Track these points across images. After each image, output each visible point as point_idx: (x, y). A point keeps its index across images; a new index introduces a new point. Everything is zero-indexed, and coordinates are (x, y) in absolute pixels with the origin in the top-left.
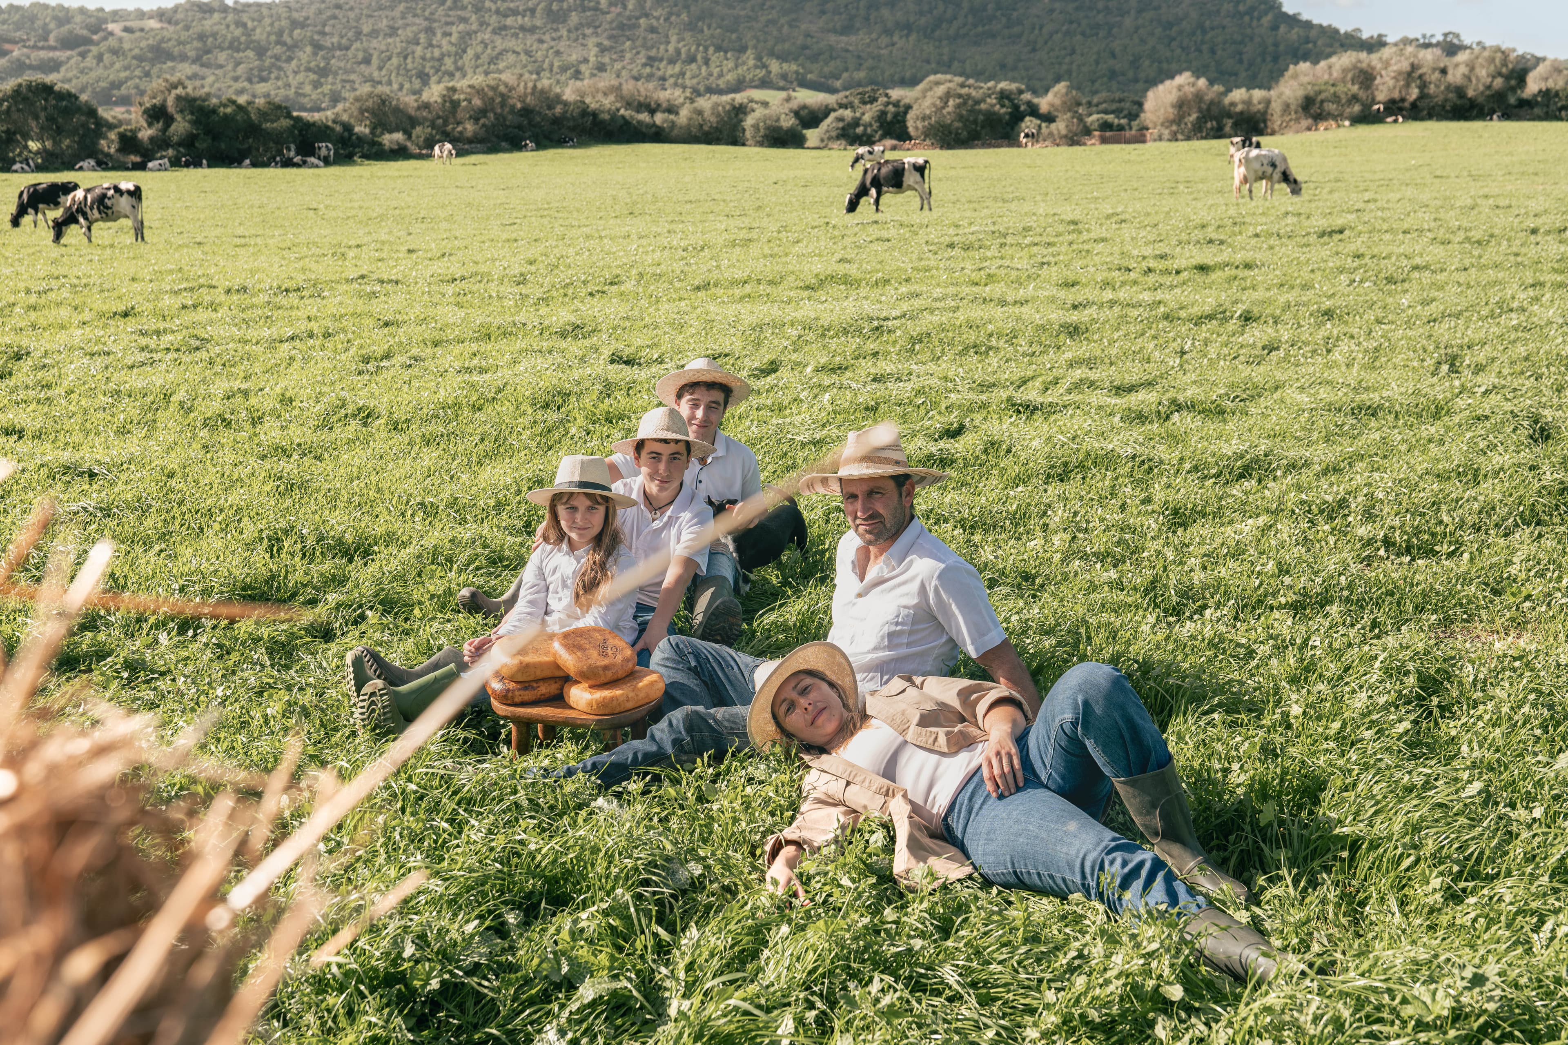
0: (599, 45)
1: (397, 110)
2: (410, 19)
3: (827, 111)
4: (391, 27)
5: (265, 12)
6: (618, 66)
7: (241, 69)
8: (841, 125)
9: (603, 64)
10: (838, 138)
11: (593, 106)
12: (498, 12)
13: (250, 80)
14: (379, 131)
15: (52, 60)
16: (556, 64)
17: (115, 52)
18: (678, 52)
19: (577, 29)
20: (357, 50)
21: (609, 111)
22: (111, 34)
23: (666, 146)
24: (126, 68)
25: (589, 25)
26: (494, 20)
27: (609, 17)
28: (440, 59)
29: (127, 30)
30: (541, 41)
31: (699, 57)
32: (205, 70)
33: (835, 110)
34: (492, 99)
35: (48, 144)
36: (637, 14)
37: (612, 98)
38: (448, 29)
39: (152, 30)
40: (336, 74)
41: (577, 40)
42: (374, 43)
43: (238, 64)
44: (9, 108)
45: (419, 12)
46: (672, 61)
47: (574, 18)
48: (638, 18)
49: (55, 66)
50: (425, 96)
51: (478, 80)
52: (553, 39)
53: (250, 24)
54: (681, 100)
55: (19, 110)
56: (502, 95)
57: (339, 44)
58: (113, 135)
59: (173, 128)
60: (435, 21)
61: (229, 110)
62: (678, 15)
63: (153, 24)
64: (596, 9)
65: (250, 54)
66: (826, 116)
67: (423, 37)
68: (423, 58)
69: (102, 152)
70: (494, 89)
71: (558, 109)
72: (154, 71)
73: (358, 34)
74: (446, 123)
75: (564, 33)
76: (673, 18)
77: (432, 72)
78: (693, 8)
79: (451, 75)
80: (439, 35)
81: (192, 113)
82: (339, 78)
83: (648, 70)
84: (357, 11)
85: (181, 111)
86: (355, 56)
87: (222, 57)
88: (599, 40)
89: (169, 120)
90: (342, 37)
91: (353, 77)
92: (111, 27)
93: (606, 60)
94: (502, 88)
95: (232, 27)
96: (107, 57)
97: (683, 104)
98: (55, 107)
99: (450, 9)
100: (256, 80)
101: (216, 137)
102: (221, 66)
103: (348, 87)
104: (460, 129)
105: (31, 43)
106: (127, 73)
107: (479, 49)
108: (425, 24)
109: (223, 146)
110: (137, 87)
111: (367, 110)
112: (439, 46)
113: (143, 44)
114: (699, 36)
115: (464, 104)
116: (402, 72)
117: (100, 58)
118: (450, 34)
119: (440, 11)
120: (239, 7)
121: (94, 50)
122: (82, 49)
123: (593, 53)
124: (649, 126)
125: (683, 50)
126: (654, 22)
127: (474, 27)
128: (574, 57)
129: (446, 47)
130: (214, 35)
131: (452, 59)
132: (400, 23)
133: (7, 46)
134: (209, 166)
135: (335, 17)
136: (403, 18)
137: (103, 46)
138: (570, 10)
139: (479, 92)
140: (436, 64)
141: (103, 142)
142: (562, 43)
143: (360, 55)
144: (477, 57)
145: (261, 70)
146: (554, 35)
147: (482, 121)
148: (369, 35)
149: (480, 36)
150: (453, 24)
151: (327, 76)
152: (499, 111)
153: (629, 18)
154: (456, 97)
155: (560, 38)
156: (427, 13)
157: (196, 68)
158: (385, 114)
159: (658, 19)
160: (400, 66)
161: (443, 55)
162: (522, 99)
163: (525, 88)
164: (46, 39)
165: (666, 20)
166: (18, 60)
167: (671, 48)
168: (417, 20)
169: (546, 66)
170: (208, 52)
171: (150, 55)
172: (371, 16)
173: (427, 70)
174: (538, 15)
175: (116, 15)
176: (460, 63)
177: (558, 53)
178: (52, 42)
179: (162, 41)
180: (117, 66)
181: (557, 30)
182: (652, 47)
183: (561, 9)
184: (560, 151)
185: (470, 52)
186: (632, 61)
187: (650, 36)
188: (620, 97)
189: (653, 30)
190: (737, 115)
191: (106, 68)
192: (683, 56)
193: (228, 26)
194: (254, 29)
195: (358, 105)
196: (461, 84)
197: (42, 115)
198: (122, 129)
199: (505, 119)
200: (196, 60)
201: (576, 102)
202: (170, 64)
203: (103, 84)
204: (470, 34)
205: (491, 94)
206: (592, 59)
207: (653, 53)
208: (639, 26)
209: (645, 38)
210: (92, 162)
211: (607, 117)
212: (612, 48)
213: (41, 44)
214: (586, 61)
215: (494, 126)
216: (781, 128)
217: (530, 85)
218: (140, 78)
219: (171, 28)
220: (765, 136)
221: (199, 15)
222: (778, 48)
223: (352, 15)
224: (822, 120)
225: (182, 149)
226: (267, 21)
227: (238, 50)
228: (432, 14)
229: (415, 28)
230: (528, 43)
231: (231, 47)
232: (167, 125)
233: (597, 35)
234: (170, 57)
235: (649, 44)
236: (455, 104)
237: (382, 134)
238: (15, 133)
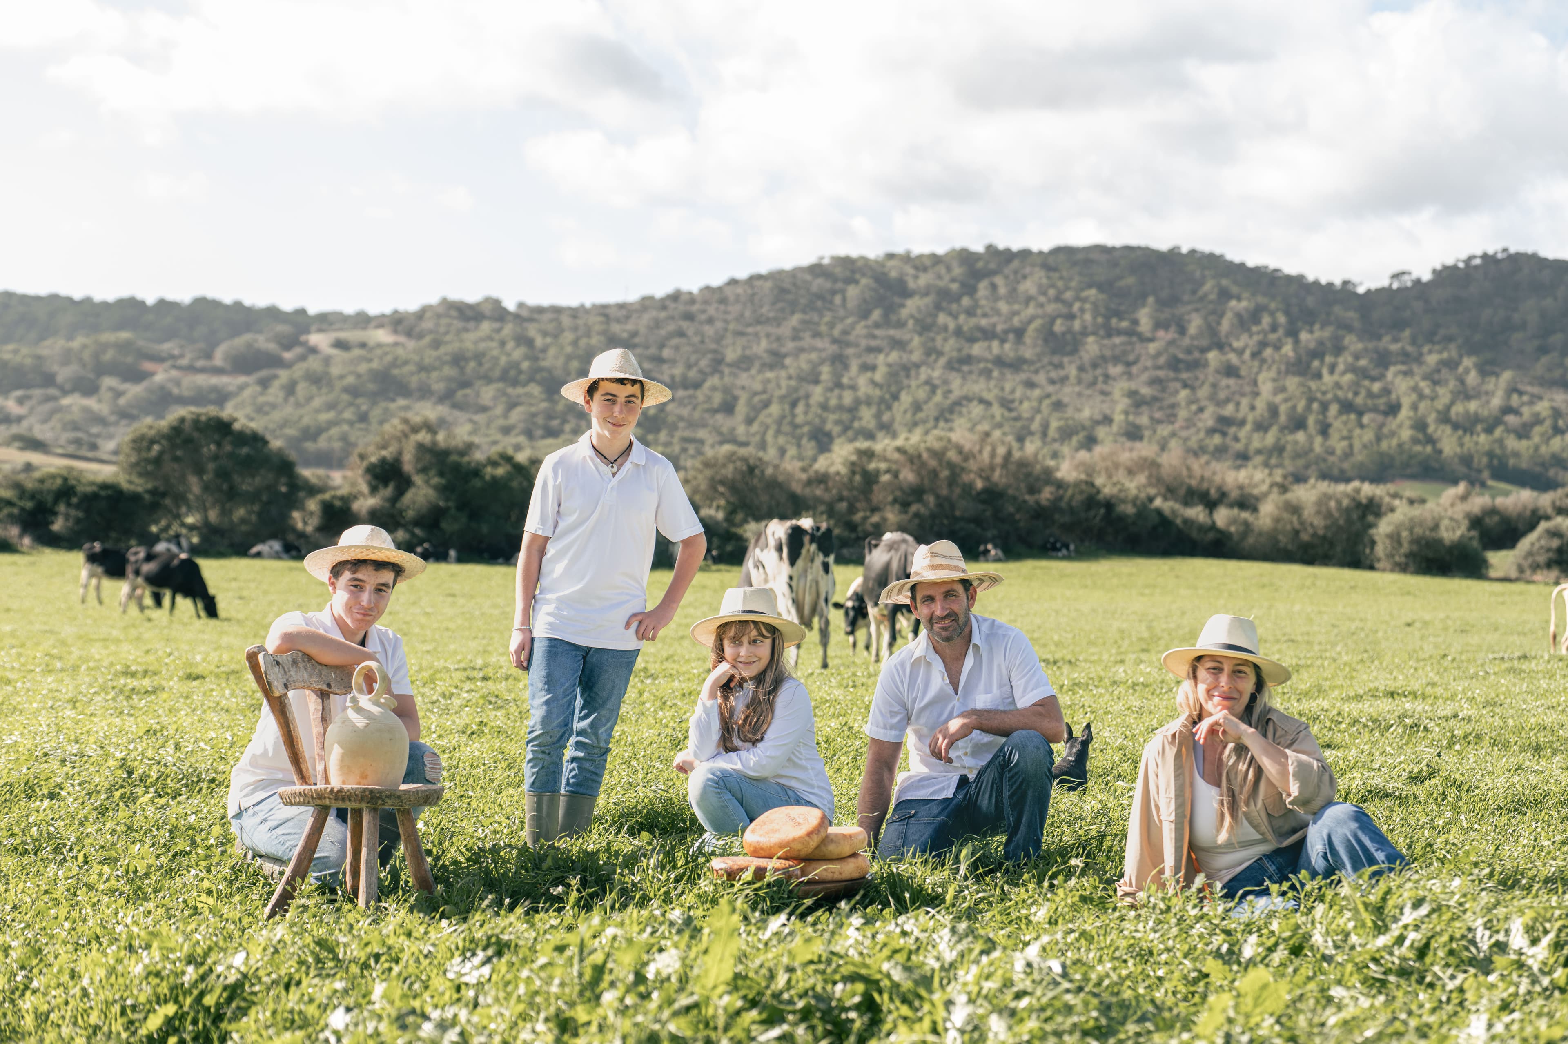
0: (1132, 394)
1: (773, 485)
2: (807, 340)
3: (1533, 519)
4: (774, 353)
5: (566, 321)
6: (1164, 430)
7: (516, 415)
8: (1555, 543)
9: (1138, 428)
10: (1549, 565)
11: (1108, 491)
12: (958, 332)
13: (529, 434)
14: (739, 517)
15: (215, 389)
16: (1054, 424)
17: (317, 380)
18: (1273, 411)
19: (1095, 366)
20: (714, 389)
21: (1134, 501)
22: (314, 350)
23: (1232, 565)
24: (331, 406)
25: (1116, 360)
26: (950, 346)
27: (1152, 347)
28: (853, 410)
29: (341, 345)
30: (1030, 384)
31: (1311, 421)
32: (457, 413)
33: (1548, 518)
34: (935, 473)
35: (213, 515)
36: (1205, 342)
37: (1142, 479)
38: (870, 359)
39: (380, 345)
40: (673, 428)
41: (1093, 383)
42: (744, 379)
43: (512, 405)
44: (161, 453)
45: (823, 328)
46: (1261, 427)
47: (1092, 347)
48: (1204, 350)
49: (222, 397)
50: (821, 464)
51: (913, 440)
52: (1052, 382)
53: (539, 342)
54: (1264, 488)
55: (176, 459)
56: (951, 466)
57: (684, 377)
58: (313, 505)
59: (408, 497)
60: (848, 344)
61: (500, 471)
62: (1277, 347)
63: (383, 336)
64: (1130, 333)
65: (535, 390)
66: (1532, 527)
67: (826, 372)
68: (824, 407)
69: (294, 530)
70: (938, 455)
71: (1047, 494)
72: (376, 413)
73: (718, 363)
74: (852, 509)
75: (1072, 371)
76: (1268, 352)
77: (836, 430)
78: (1304, 336)
79: (870, 436)
80: (854, 368)
81: (441, 474)
82: (678, 434)
83: (1217, 439)
84: (719, 325)
85: (424, 470)
86: (709, 399)
87: (487, 394)
88: (1133, 385)
89: (403, 483)
90: (689, 367)
91: (702, 434)
92: (316, 339)
93: (1144, 420)
94: (952, 455)
95: (510, 345)
96: (302, 389)
97: (1266, 495)
98: (231, 455)
99: (877, 326)
100: (539, 432)
101: (474, 515)
102: (484, 409)
103: (691, 451)
104: (875, 519)
105: (184, 362)
106: (330, 415)
107: (922, 394)
108: (833, 349)
109: (485, 529)
110: (344, 438)
111: (722, 482)
112: (854, 388)
113: (363, 368)
114: (1313, 385)
115: (885, 478)
116: (786, 428)
117: (290, 389)
118: (873, 368)
119: (860, 329)
120: (525, 313)
121: (284, 375)
122: (264, 373)
123: (1120, 407)
124: (1204, 529)
125: (1283, 409)
126: (1233, 358)
127: (916, 357)
128: (1086, 413)
129: (864, 387)
130: (479, 357)
131: (873, 410)
132: (790, 346)
133: (148, 366)
134: (460, 560)
135: (681, 334)
136: (796, 338)
137: (299, 370)
138: (1084, 333)
139: (913, 459)
140: (845, 417)
141: (296, 515)
142: (1067, 390)
143: (717, 399)
144: (917, 407)
145: (550, 417)
146: (1054, 374)
147: (914, 508)
148: (733, 365)
149: (924, 373)
150: (879, 350)
151: (657, 430)
152: (944, 492)
153: (1189, 351)
154: (872, 466)
155: (1064, 380)
156: (836, 332)
157: (442, 410)
158: (753, 489)
159: (1240, 352)
160: (783, 417)
161: (858, 402)
162: (985, 473)
163: (993, 455)
164: (209, 356)
165: (1254, 355)
166: (162, 388)
167: (1261, 404)
168: (819, 343)
169: (1035, 426)
170: (466, 384)
171: (371, 387)
172: (741, 334)
173: (829, 426)
174: (1028, 339)
175: (325, 321)
176: (886, 417)
177: (1058, 406)
178: (218, 360)
179: (394, 364)
180: (317, 402)
181: (1060, 366)
182: (1227, 400)
183: (1070, 331)
184: (1044, 563)
185: (906, 399)
186: (1190, 423)
187: (1224, 382)
188: (1157, 479)
189: (1230, 371)
190: (1363, 517)
191: (298, 405)
192: (1283, 418)
193: (503, 343)
194: (544, 350)
195: (708, 473)
196: (883, 444)
197: (211, 466)
198: (327, 496)
199: (953, 507)
200: (446, 397)
201: (1077, 484)
202: (402, 402)
203: (290, 432)
204: (907, 369)
205: (933, 463)
206: (1118, 418)
207: (1229, 410)
208: (1206, 364)
209: (1214, 386)
210: (276, 545)
211: (1130, 510)
212: (1155, 399)
213: (200, 363)
214: (1107, 420)
215: (933, 516)
216: (1440, 541)
217: (1001, 451)
218: (351, 423)
219: (411, 344)
220: (1410, 555)
221: (458, 324)
222: (1458, 409)
223: (709, 330)
224: (1523, 534)
225: (418, 531)
226: (568, 336)
227: (515, 383)
228: (845, 332)
229: (814, 356)
230: (1008, 386)
231: (504, 377)
232: (400, 492)
233: (1130, 376)
234: (404, 390)
235: (1222, 395)
236: (870, 479)
237: (745, 521)
238: (164, 495)
